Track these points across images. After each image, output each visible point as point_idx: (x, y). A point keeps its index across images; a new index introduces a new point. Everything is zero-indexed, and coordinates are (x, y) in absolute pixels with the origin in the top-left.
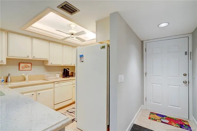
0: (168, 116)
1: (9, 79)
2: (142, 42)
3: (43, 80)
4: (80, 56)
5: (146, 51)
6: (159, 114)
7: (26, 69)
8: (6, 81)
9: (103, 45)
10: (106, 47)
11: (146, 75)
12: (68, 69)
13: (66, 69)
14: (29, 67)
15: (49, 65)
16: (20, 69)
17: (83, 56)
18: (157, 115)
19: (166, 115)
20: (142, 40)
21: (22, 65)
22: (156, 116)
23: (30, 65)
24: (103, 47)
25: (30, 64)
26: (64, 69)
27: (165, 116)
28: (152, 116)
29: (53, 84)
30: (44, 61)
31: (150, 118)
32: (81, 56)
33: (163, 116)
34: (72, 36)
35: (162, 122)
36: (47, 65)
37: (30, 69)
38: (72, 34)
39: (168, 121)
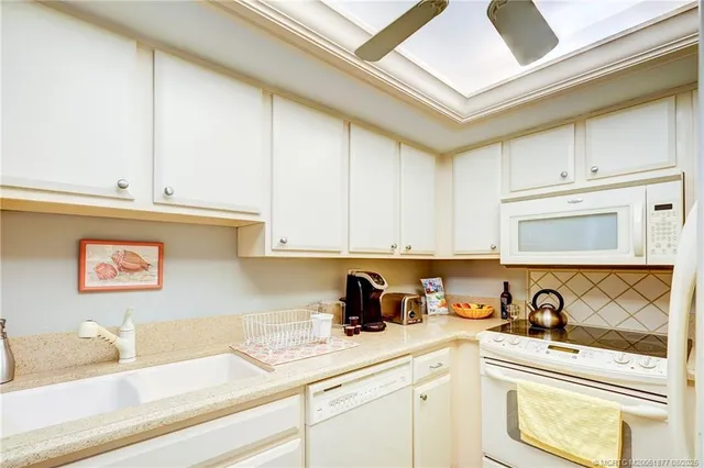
3: (233, 351)
7: (124, 280)
12: (374, 275)
13: (364, 281)
14: (145, 267)
15: (269, 253)
16: (89, 283)
21: (97, 255)
23: (149, 254)
25: (155, 250)
26: (352, 280)
36: (256, 253)
37: (154, 283)
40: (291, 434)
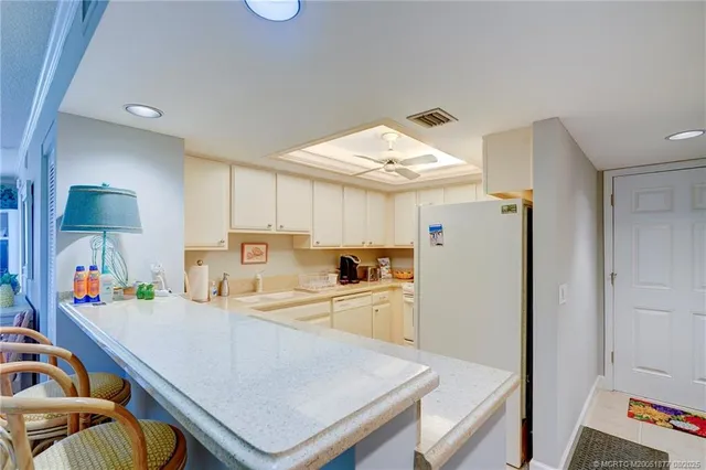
0: (694, 413)
1: (225, 290)
2: (600, 175)
3: (296, 290)
4: (431, 229)
5: (612, 204)
6: (660, 406)
7: (255, 260)
8: (220, 294)
9: (510, 202)
10: (520, 208)
11: (612, 279)
12: (354, 257)
13: (349, 259)
14: (262, 254)
15: (312, 248)
16: (246, 260)
17: (441, 228)
18: (655, 407)
19: (686, 410)
20: (599, 167)
21: (248, 249)
22: (650, 409)
23: (263, 248)
24: (511, 209)
25: (265, 246)
26: (343, 258)
27: (684, 413)
28: (636, 409)
29: (329, 302)
30: (292, 235)
31: (631, 415)
32: (436, 230)
33: (676, 413)
34: (390, 166)
35: (675, 428)
36: (305, 247)
37: (264, 260)
38: (391, 162)
39: (695, 428)
40: (326, 315)
